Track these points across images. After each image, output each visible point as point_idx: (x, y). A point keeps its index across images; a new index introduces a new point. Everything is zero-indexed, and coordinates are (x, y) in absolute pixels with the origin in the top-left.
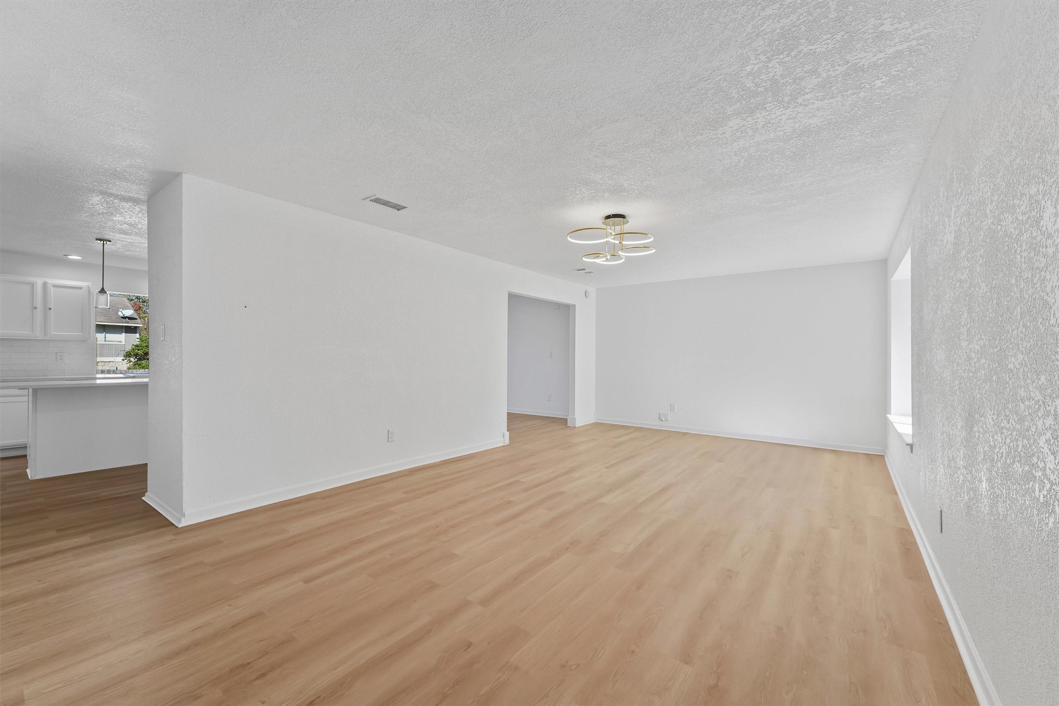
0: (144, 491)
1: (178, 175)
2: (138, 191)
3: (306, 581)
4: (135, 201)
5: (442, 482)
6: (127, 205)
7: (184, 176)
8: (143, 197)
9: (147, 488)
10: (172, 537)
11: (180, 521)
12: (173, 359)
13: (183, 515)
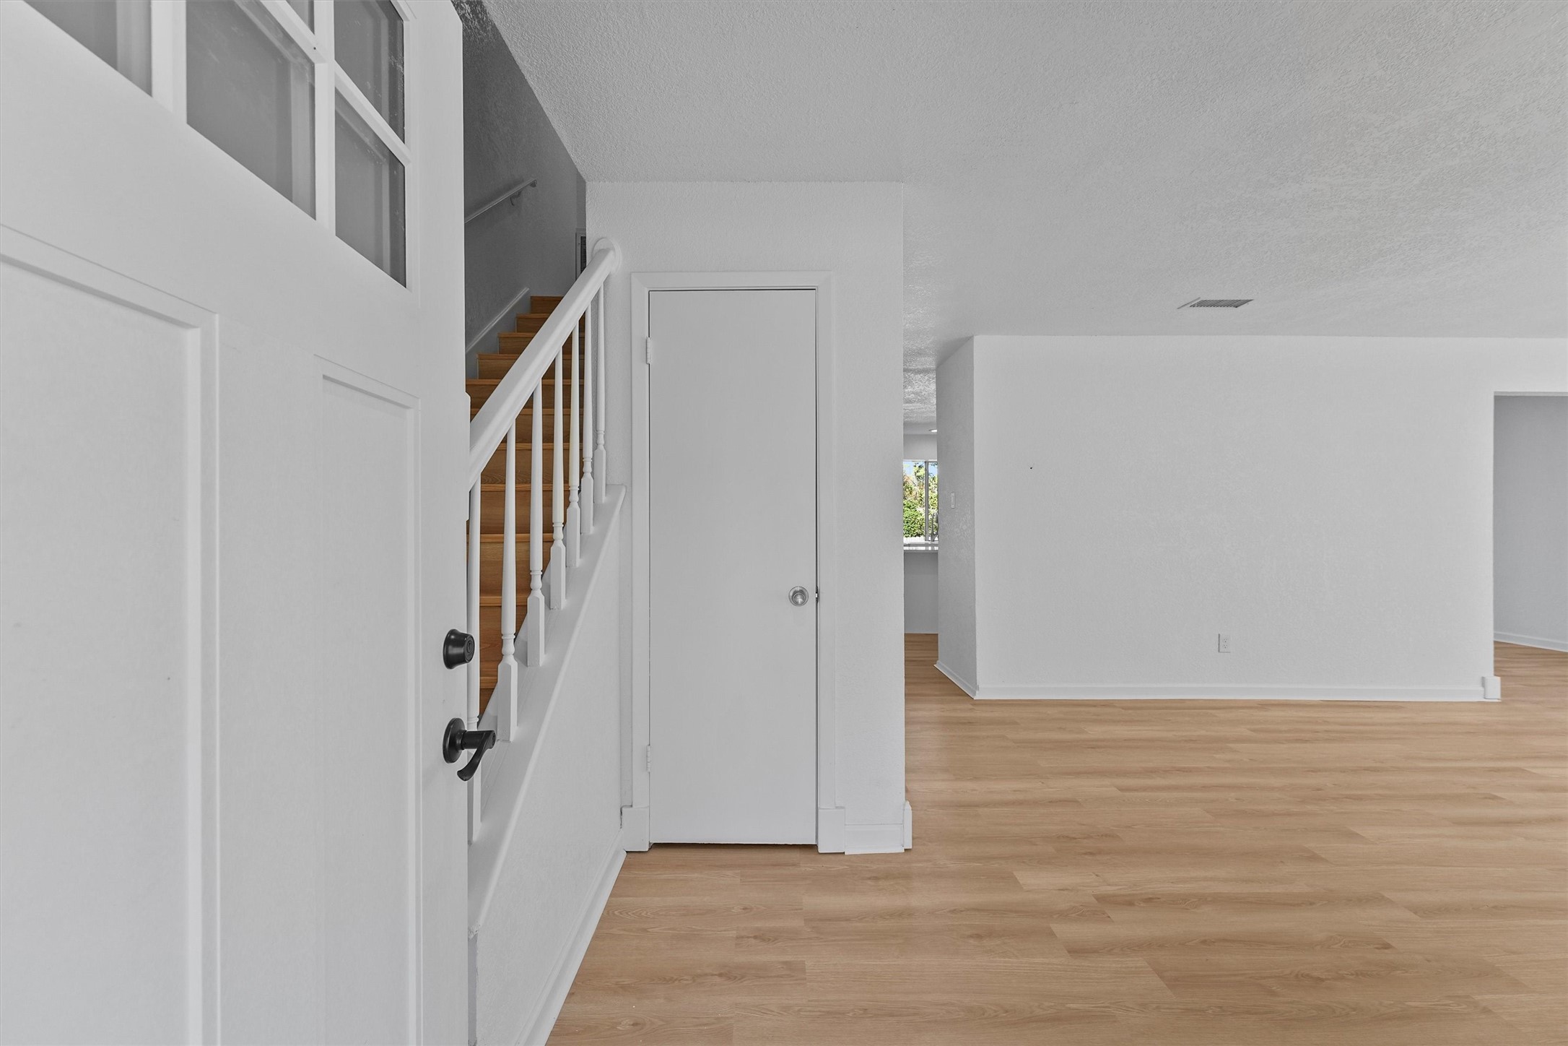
0: (935, 659)
1: (968, 340)
2: (930, 362)
3: (1122, 789)
4: (925, 371)
5: (1326, 731)
6: (919, 376)
7: (976, 338)
8: (933, 366)
9: (938, 657)
10: (971, 707)
11: (975, 694)
12: (965, 527)
13: (977, 688)
